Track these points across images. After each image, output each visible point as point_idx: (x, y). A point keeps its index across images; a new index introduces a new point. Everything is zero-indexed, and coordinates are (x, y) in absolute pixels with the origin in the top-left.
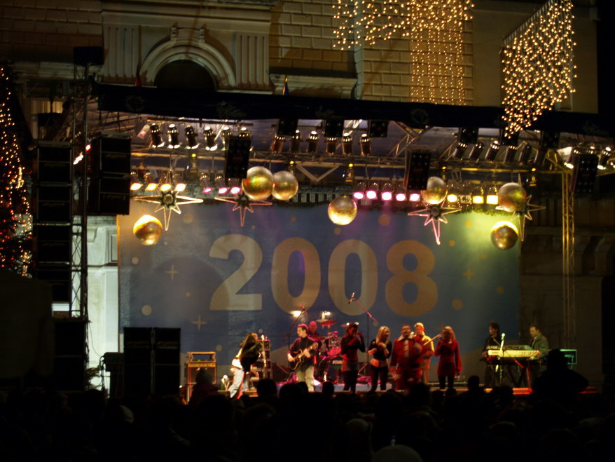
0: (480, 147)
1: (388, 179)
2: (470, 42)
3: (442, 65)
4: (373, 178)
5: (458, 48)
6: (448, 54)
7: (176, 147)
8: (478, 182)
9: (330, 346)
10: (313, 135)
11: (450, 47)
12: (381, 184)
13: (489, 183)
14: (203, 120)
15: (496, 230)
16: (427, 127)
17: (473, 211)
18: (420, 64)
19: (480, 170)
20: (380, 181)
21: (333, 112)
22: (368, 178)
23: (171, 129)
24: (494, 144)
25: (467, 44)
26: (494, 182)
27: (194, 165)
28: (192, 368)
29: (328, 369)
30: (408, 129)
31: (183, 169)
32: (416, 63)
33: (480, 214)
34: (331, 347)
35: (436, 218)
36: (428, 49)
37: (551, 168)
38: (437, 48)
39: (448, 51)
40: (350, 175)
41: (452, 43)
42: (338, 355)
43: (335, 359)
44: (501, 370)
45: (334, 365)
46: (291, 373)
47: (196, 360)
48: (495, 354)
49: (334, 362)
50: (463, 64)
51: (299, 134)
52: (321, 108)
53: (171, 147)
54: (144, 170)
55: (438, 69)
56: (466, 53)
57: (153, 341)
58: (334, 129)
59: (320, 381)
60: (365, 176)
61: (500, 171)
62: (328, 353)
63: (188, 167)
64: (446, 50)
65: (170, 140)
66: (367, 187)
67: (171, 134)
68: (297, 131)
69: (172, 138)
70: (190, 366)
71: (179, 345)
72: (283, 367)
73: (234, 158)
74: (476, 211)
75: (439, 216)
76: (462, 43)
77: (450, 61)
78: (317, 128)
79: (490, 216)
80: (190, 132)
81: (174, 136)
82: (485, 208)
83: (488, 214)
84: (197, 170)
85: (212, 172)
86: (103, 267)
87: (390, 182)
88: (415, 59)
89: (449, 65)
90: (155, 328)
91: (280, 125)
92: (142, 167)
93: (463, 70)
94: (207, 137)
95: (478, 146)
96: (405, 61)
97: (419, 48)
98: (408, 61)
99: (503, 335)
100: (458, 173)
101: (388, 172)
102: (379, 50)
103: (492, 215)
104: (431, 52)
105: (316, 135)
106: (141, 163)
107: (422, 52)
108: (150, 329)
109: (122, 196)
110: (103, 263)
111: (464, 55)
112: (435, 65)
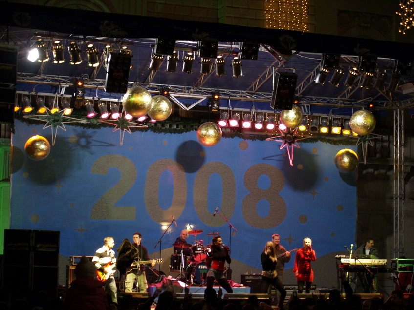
0: (341, 72)
1: (248, 110)
2: (314, 5)
3: (290, 22)
4: (235, 109)
5: (304, 8)
6: (296, 13)
7: (61, 62)
8: (324, 115)
9: (196, 252)
10: (189, 56)
11: (297, 8)
12: (242, 114)
13: (333, 116)
14: (87, 37)
15: (339, 156)
16: (294, 52)
17: (319, 140)
18: (272, 21)
19: (326, 104)
20: (241, 112)
21: (207, 34)
22: (231, 109)
23: (57, 45)
24: (353, 71)
25: (311, 6)
26: (338, 116)
27: (80, 93)
29: (194, 273)
30: (277, 54)
31: (70, 96)
32: (269, 19)
33: (325, 142)
34: (198, 254)
35: (290, 144)
36: (279, 8)
37: (385, 105)
38: (287, 8)
39: (295, 11)
40: (215, 105)
41: (299, 5)
42: (203, 260)
43: (201, 264)
44: (350, 277)
45: (200, 269)
46: (162, 276)
48: (347, 262)
49: (200, 267)
50: (307, 22)
51: (176, 54)
52: (197, 30)
53: (56, 62)
54: (36, 96)
55: (287, 26)
56: (310, 13)
57: (32, 243)
58: (209, 51)
59: (187, 283)
60: (228, 107)
61: (343, 106)
62: (195, 259)
63: (75, 94)
64: (293, 10)
65: (55, 56)
66: (230, 116)
67: (56, 49)
68: (174, 52)
69: (57, 54)
70: (71, 267)
71: (58, 248)
73: (115, 74)
74: (322, 140)
75: (293, 142)
76: (307, 5)
77: (297, 19)
78: (193, 49)
80: (74, 49)
81: (58, 51)
82: (330, 136)
83: (331, 143)
84: (83, 96)
85: (96, 99)
86: (2, 182)
87: (249, 113)
88: (268, 16)
89: (296, 23)
90: (35, 231)
91: (159, 44)
92: (34, 93)
93: (308, 27)
94: (90, 53)
95: (339, 71)
96: (260, 18)
97: (272, 7)
98: (263, 18)
99: (352, 245)
100: (308, 107)
101: (248, 104)
102: (238, 8)
103: (335, 144)
104: (281, 11)
105: (192, 56)
106: (34, 89)
107: (274, 11)
108: (30, 231)
110: (2, 179)
111: (308, 15)
112: (285, 22)
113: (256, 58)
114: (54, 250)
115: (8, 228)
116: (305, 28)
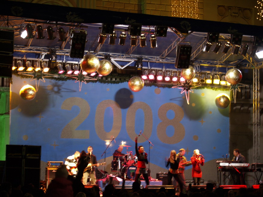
1: (160, 69)
2: (202, 2)
3: (187, 13)
4: (152, 68)
5: (196, 4)
6: (191, 7)
8: (209, 72)
9: (128, 159)
10: (123, 34)
11: (191, 4)
12: (157, 71)
13: (215, 73)
14: (58, 22)
15: (218, 98)
16: (189, 32)
17: (205, 88)
18: (176, 12)
19: (210, 65)
21: (135, 21)
22: (150, 68)
25: (200, 2)
26: (217, 72)
27: (54, 58)
28: (50, 170)
29: (126, 172)
30: (179, 33)
31: (48, 60)
32: (174, 11)
33: (209, 89)
35: (187, 90)
36: (180, 4)
37: (247, 66)
38: (185, 4)
39: (191, 6)
40: (140, 66)
41: (192, 2)
42: (132, 164)
43: (131, 166)
45: (130, 170)
46: (106, 174)
47: (52, 166)
48: (224, 165)
49: (130, 168)
50: (198, 13)
51: (115, 33)
52: (128, 18)
54: (26, 60)
55: (185, 15)
56: (200, 7)
57: (24, 153)
58: (136, 31)
59: (122, 179)
60: (148, 67)
61: (220, 66)
62: (127, 163)
63: (50, 59)
64: (189, 5)
66: (149, 73)
68: (114, 32)
70: (49, 169)
71: (40, 157)
72: (102, 171)
73: (76, 46)
74: (207, 88)
75: (189, 89)
76: (198, 2)
77: (192, 11)
78: (126, 30)
79: (214, 91)
81: (40, 32)
82: (212, 86)
83: (213, 90)
84: (56, 60)
85: (64, 62)
86: (4, 115)
87: (161, 71)
88: (173, 9)
89: (191, 13)
90: (25, 146)
91: (104, 27)
92: (24, 58)
93: (198, 16)
96: (168, 10)
97: (175, 3)
98: (170, 10)
100: (198, 67)
101: (161, 65)
102: (155, 4)
103: (216, 90)
104: (182, 6)
105: (125, 35)
106: (25, 56)
107: (177, 6)
108: (22, 146)
109: (8, 66)
110: (4, 113)
111: (199, 8)
112: (184, 13)
113: (165, 36)
114: (37, 158)
115: (8, 144)
116: (197, 17)
